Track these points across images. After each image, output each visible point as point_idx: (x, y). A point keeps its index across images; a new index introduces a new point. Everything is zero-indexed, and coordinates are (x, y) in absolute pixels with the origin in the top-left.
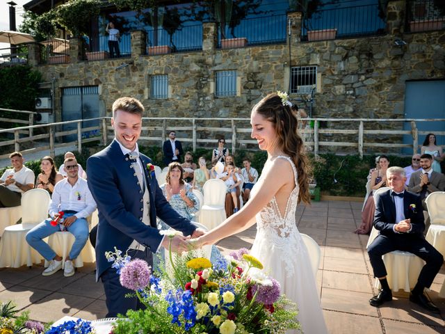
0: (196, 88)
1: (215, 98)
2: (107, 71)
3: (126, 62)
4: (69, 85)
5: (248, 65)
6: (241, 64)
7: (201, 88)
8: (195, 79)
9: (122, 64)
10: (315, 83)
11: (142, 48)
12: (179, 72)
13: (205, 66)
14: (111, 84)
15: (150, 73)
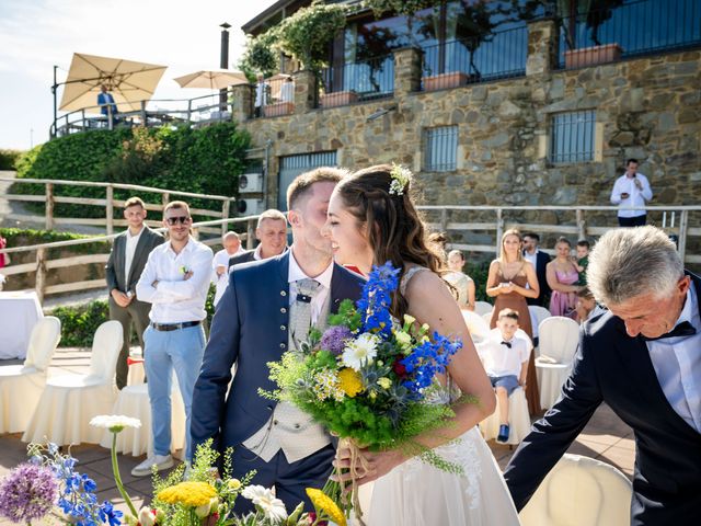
0: (511, 149)
1: (549, 166)
2: (352, 124)
3: (385, 107)
4: (292, 151)
5: (619, 99)
6: (605, 96)
7: (521, 148)
8: (509, 132)
9: (378, 110)
11: (413, 80)
12: (479, 120)
13: (530, 105)
14: (357, 148)
15: (427, 125)
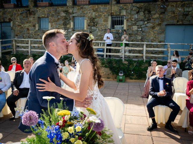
0: (64, 25)
1: (73, 30)
2: (15, 14)
3: (26, 10)
5: (90, 14)
6: (87, 13)
7: (66, 25)
8: (63, 20)
9: (24, 11)
10: (123, 24)
11: (34, 3)
12: (54, 16)
13: (68, 14)
14: (17, 21)
15: (39, 16)
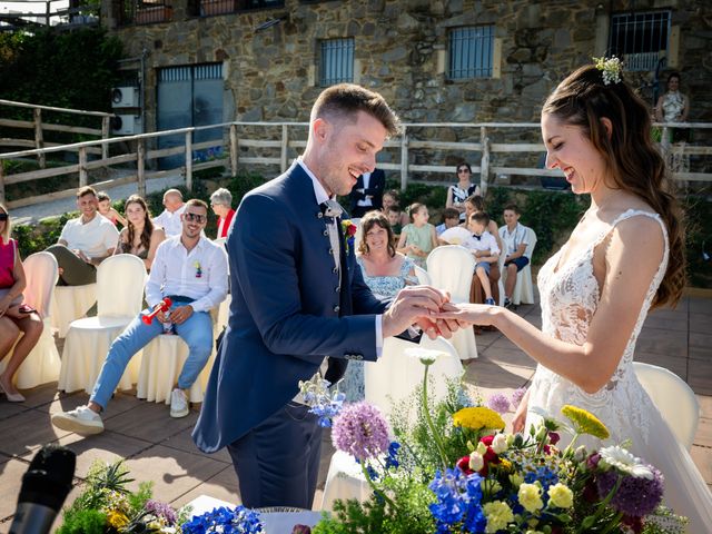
0: (409, 64)
1: (448, 82)
2: (239, 34)
3: (275, 16)
4: (171, 62)
5: (517, 14)
6: (504, 12)
7: (419, 63)
8: (408, 46)
9: (268, 20)
10: (664, 47)
12: (376, 32)
13: (428, 18)
14: (245, 60)
15: (320, 37)
